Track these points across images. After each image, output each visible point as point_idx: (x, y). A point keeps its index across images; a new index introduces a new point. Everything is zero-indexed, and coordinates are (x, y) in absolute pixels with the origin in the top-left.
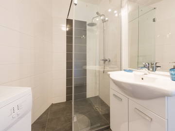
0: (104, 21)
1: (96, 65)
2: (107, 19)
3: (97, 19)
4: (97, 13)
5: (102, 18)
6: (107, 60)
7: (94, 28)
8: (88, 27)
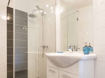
0: (43, 14)
1: (36, 51)
2: (45, 13)
3: (37, 12)
4: (37, 7)
5: (41, 11)
6: (45, 46)
7: (34, 19)
8: (29, 18)
